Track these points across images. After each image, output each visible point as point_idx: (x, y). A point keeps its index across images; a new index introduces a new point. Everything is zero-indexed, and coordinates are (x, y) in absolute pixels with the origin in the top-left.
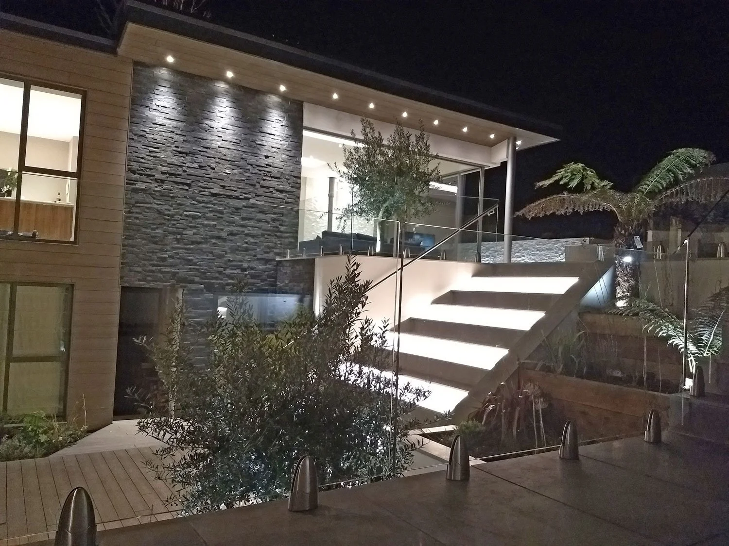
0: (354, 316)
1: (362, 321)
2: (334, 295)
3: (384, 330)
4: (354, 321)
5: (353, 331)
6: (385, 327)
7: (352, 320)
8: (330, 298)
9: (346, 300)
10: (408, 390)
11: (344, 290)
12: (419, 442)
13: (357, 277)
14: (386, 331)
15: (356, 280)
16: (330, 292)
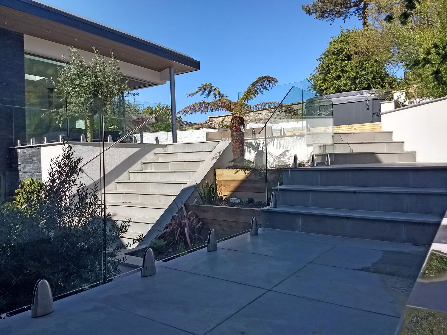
0: (71, 182)
1: (77, 185)
2: (54, 169)
3: (95, 190)
4: (71, 186)
5: (72, 192)
6: (95, 189)
7: (70, 185)
8: (52, 171)
9: (65, 172)
10: (114, 227)
11: (62, 165)
12: (123, 258)
13: (71, 155)
14: (97, 191)
15: (71, 157)
16: (51, 168)
